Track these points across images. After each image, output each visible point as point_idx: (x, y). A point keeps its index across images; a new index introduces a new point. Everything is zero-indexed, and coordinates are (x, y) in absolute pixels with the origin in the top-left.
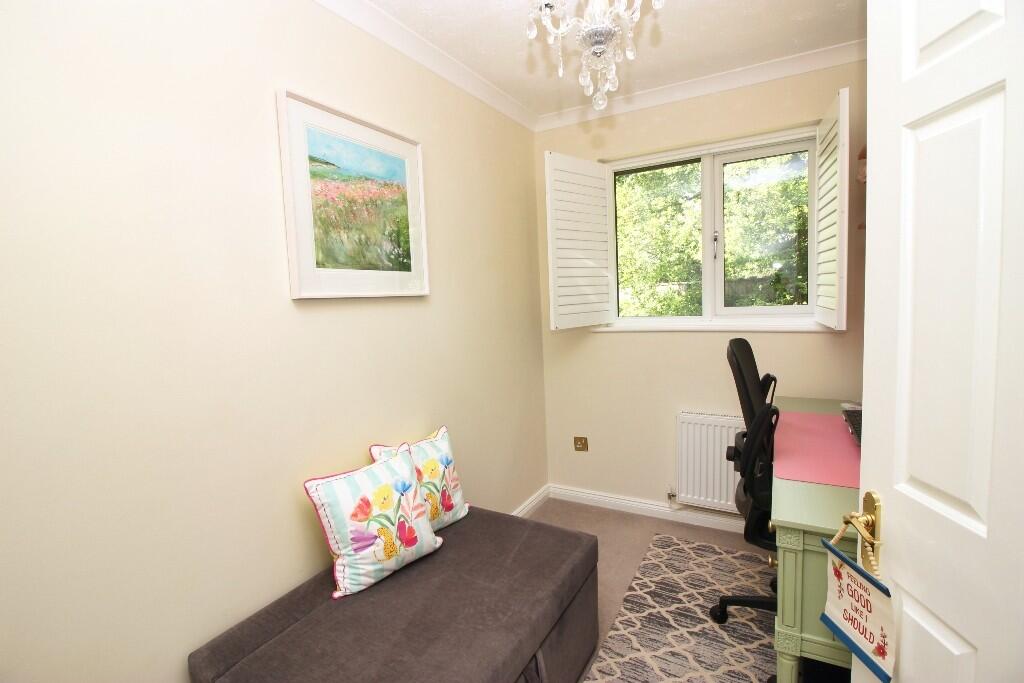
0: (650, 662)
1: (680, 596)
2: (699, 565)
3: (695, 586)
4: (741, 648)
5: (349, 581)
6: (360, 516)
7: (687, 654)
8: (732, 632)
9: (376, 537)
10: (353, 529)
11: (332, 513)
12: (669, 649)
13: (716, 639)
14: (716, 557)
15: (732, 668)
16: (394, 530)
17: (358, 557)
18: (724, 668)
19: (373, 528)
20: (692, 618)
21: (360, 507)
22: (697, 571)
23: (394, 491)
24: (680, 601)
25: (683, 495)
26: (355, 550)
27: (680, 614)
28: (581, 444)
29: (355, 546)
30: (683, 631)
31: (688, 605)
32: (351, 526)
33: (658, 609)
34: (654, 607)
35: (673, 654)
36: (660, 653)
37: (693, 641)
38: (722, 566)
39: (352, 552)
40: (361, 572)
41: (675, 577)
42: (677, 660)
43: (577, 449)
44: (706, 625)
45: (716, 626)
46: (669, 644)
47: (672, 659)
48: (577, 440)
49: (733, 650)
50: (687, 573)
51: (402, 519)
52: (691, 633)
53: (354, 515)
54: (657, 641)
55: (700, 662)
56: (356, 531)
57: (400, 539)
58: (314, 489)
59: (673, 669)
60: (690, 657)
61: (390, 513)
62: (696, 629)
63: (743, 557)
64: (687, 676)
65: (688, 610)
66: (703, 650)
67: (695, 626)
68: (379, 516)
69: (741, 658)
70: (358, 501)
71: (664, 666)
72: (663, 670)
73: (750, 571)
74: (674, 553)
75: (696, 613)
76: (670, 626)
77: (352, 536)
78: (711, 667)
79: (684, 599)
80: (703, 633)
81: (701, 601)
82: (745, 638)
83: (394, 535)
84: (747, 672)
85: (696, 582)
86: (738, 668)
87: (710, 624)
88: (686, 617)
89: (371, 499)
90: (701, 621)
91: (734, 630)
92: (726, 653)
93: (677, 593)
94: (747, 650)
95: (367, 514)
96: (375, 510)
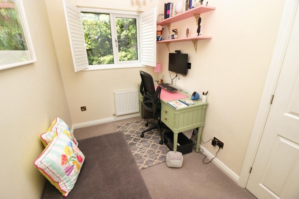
0: (138, 153)
1: (131, 136)
2: (130, 128)
3: (132, 133)
4: (150, 140)
5: (69, 187)
6: (65, 162)
7: (143, 147)
8: (146, 138)
9: (73, 166)
10: (64, 168)
11: (53, 168)
12: (139, 148)
13: (145, 141)
14: (131, 125)
15: (151, 144)
16: (76, 159)
17: (70, 177)
18: (151, 145)
19: (71, 163)
20: (138, 139)
21: (63, 159)
22: (130, 129)
23: (69, 147)
24: (132, 138)
25: (118, 113)
26: (68, 175)
27: (135, 140)
28: (83, 109)
29: (67, 174)
30: (138, 143)
31: (134, 137)
32: (63, 168)
33: (130, 142)
34: (129, 142)
35: (140, 148)
36: (138, 150)
37: (141, 144)
38: (133, 126)
39: (67, 176)
40: (72, 181)
41: (127, 133)
42: (142, 149)
43: (82, 111)
44: (141, 139)
45: (143, 138)
46: (138, 147)
47: (141, 150)
48: (82, 108)
49: (149, 141)
50: (128, 131)
51: (77, 155)
52: (140, 143)
53: (63, 163)
54: (135, 148)
55: (146, 147)
56: (66, 168)
57: (79, 162)
58: (40, 163)
59: (143, 151)
60: (144, 147)
61: (73, 155)
62: (140, 141)
63: (136, 122)
64: (146, 151)
65: (135, 138)
66: (144, 144)
67: (139, 141)
68: (70, 158)
69: (152, 142)
70: (61, 157)
71: (141, 152)
72: (141, 153)
73: (139, 124)
74: (122, 128)
75: (137, 138)
76: (135, 144)
77: (65, 171)
78: (148, 146)
79: (133, 137)
80: (142, 141)
81: (136, 135)
82: (149, 138)
83: (77, 161)
84: (154, 144)
85: (132, 132)
86: (152, 144)
87: (142, 139)
88: (136, 140)
89: (65, 154)
90: (140, 139)
91: (146, 137)
92: (148, 142)
93: (130, 136)
94: (151, 140)
95: (67, 160)
96: (68, 157)
